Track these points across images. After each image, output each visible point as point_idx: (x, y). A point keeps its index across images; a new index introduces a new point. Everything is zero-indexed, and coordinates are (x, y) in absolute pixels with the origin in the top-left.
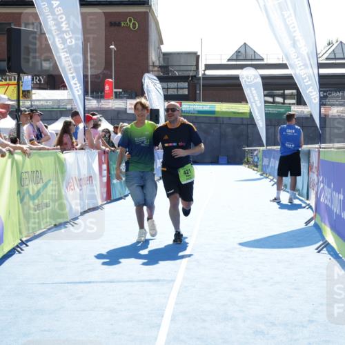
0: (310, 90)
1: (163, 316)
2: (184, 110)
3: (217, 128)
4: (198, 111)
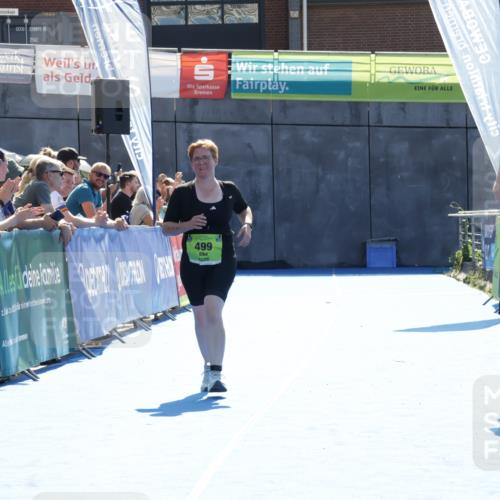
2: (238, 79)
3: (358, 144)
4: (289, 84)
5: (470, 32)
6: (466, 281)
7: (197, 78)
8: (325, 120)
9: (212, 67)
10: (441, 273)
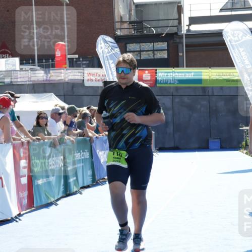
2: (160, 79)
3: (205, 102)
4: (179, 80)
5: (244, 60)
6: (246, 153)
7: (144, 79)
8: (192, 93)
9: (149, 75)
10: (237, 150)
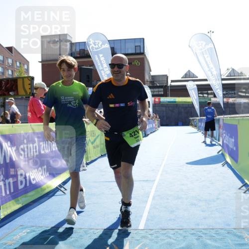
0: (219, 90)
1: (148, 197)
2: (161, 101)
3: (177, 109)
7: (156, 101)
8: (173, 106)
9: (158, 99)
